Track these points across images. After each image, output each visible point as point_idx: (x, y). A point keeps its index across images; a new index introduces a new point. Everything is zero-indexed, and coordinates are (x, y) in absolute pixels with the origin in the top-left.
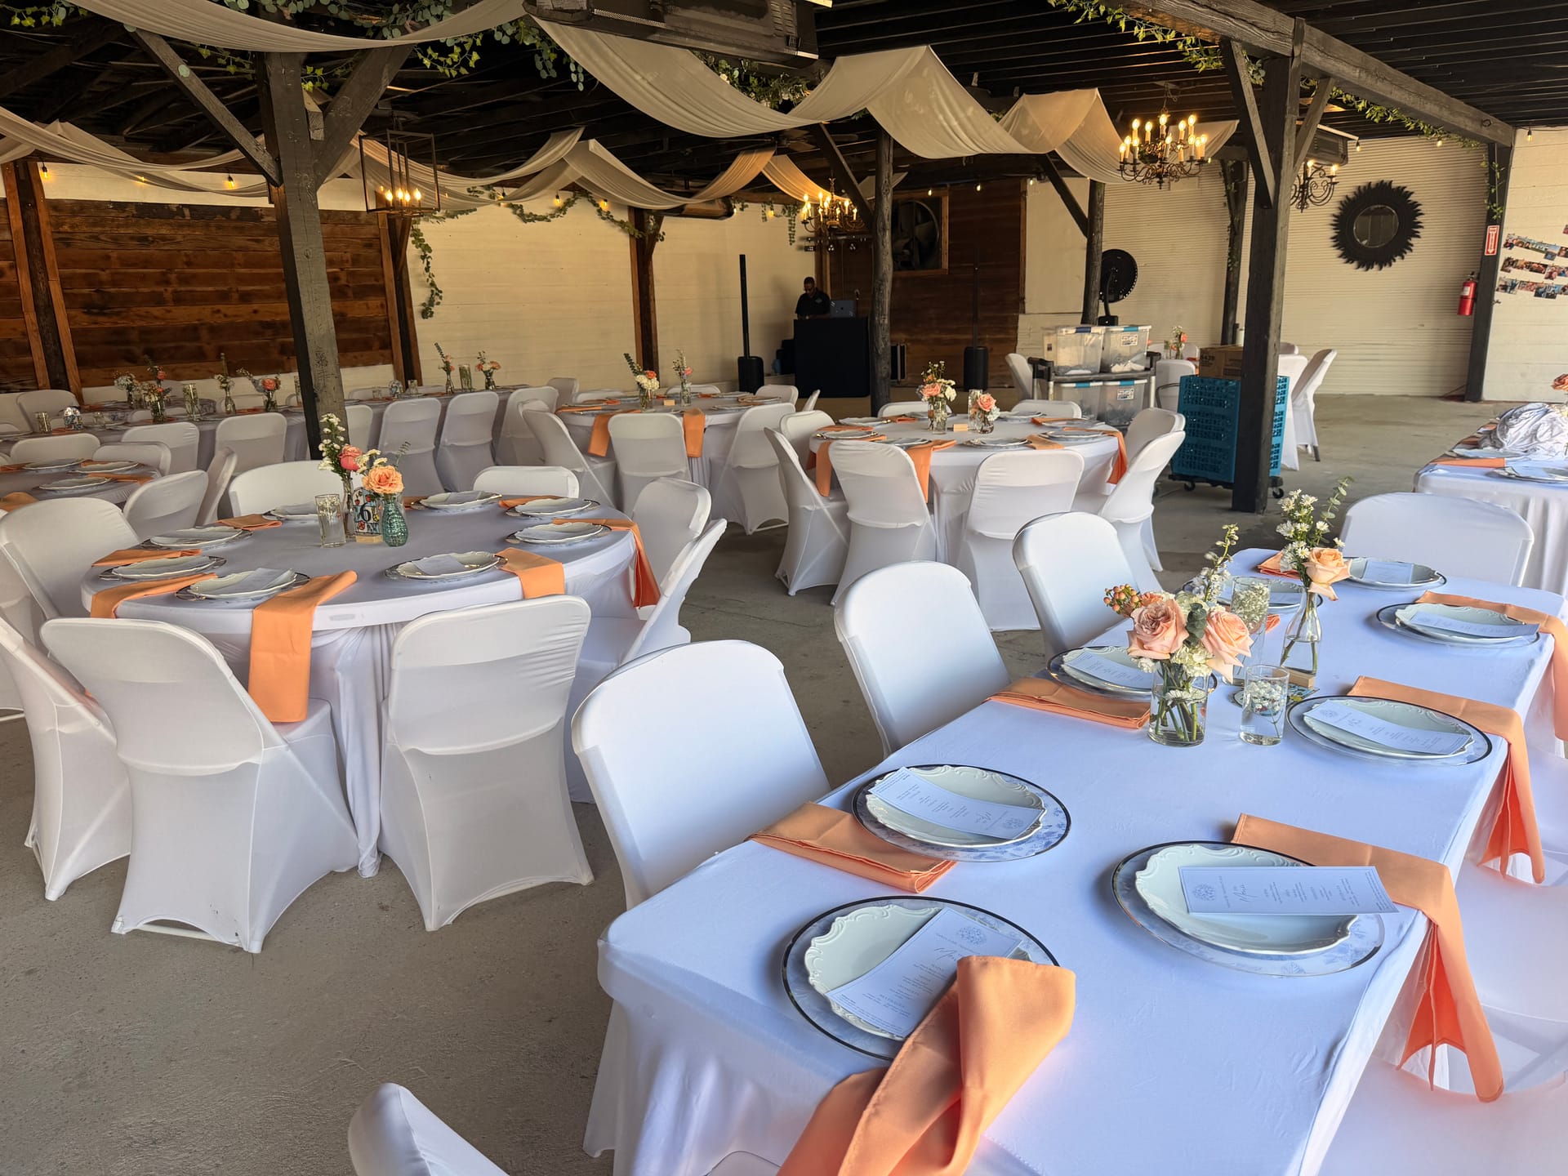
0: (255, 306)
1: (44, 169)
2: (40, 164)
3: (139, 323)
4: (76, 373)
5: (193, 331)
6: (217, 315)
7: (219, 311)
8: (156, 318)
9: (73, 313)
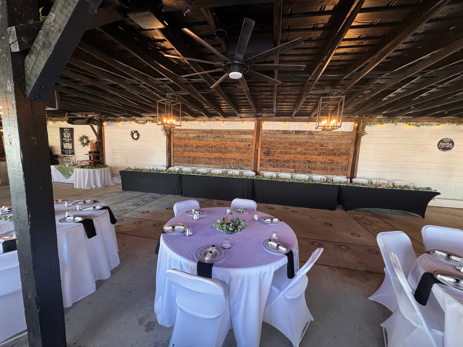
0: (306, 156)
1: (264, 123)
2: (263, 122)
3: (276, 158)
4: (259, 168)
5: (288, 161)
6: (295, 158)
7: (296, 157)
8: (280, 157)
9: (261, 154)
